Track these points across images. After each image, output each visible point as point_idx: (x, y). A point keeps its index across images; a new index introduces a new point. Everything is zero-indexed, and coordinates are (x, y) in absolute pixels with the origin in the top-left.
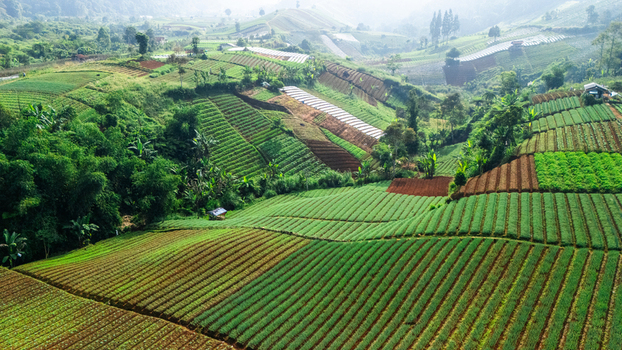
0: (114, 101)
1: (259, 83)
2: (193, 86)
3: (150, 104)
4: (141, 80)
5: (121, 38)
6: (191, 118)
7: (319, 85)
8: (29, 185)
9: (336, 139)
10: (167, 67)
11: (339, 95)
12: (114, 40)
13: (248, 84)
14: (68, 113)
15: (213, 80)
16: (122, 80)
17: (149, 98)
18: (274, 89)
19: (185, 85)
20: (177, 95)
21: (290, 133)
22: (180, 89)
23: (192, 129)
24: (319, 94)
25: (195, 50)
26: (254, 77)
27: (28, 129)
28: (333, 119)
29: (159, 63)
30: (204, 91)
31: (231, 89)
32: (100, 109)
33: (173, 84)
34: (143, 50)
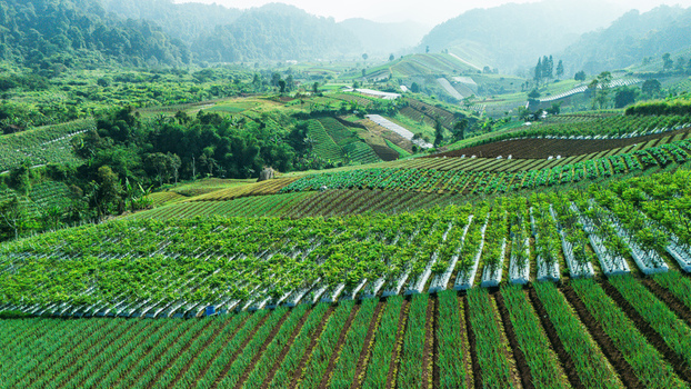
0: (264, 116)
1: (351, 112)
2: (309, 112)
3: (283, 120)
4: (280, 108)
5: (269, 81)
6: (304, 128)
7: (399, 115)
8: (229, 147)
9: (393, 146)
10: (296, 101)
11: (413, 122)
12: (264, 83)
13: (343, 111)
14: (242, 121)
15: (321, 109)
16: (269, 107)
17: (283, 117)
18: (361, 115)
19: (304, 111)
20: (298, 116)
21: (363, 141)
22: (301, 113)
23: (304, 133)
24: (398, 121)
25: (316, 91)
26: (348, 108)
27: (227, 125)
28: (396, 134)
29: (292, 99)
30: (315, 114)
31: (332, 114)
32: (257, 120)
33: (297, 110)
34: (282, 91)
